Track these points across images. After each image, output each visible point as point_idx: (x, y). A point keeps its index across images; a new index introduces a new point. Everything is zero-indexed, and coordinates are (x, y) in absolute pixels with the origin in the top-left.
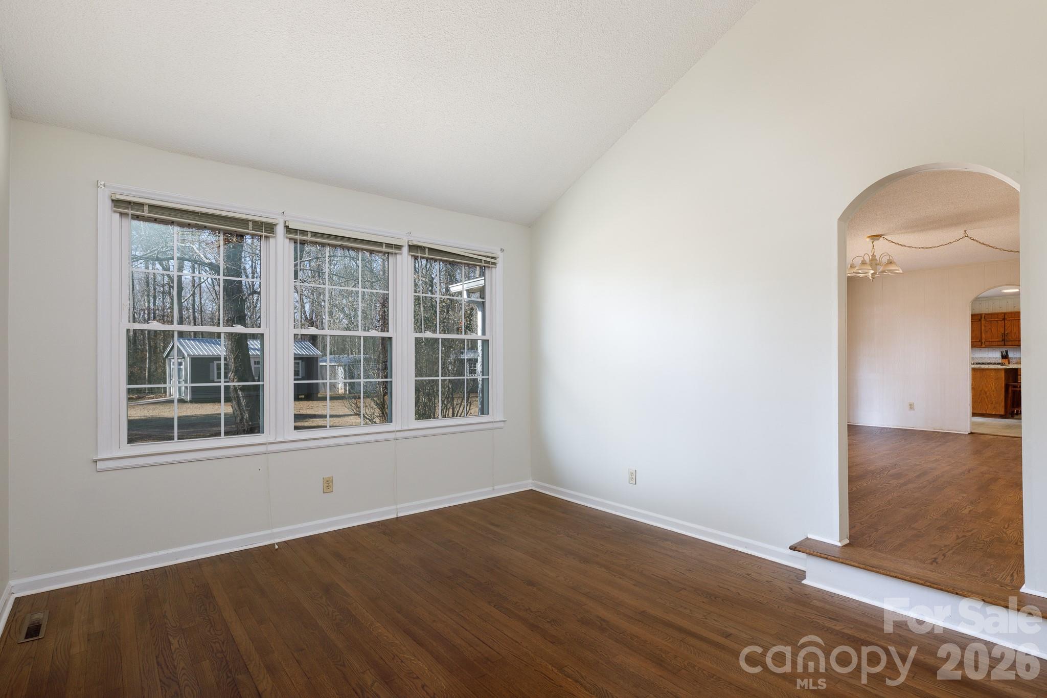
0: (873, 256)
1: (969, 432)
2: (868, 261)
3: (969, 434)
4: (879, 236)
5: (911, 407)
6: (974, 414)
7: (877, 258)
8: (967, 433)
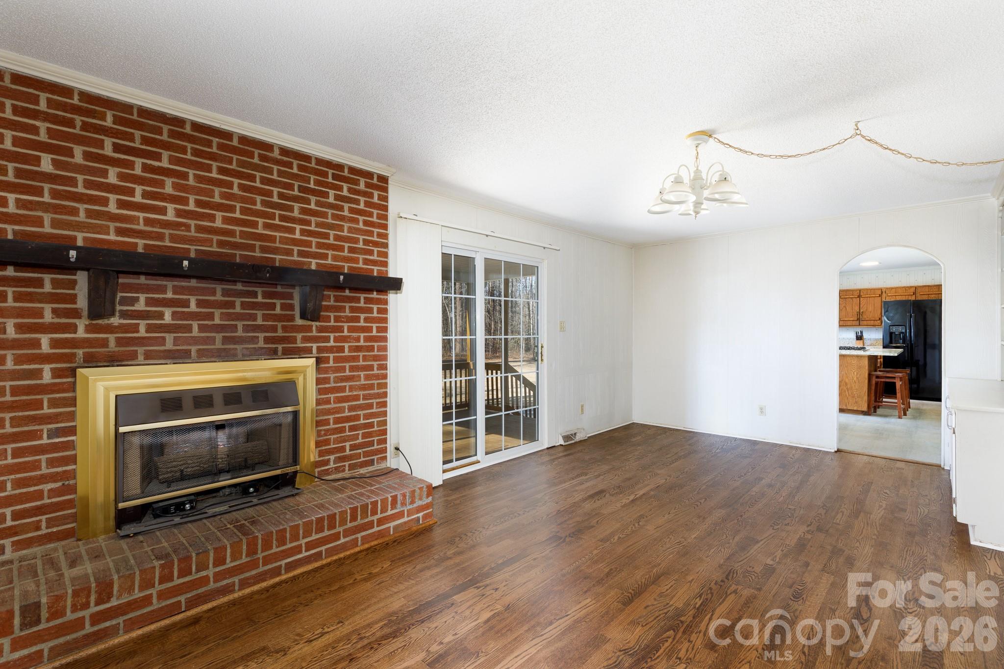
0: (698, 171)
1: (836, 450)
2: (686, 180)
3: (836, 452)
4: (708, 134)
5: (762, 410)
6: (842, 410)
7: (704, 176)
8: (833, 451)
